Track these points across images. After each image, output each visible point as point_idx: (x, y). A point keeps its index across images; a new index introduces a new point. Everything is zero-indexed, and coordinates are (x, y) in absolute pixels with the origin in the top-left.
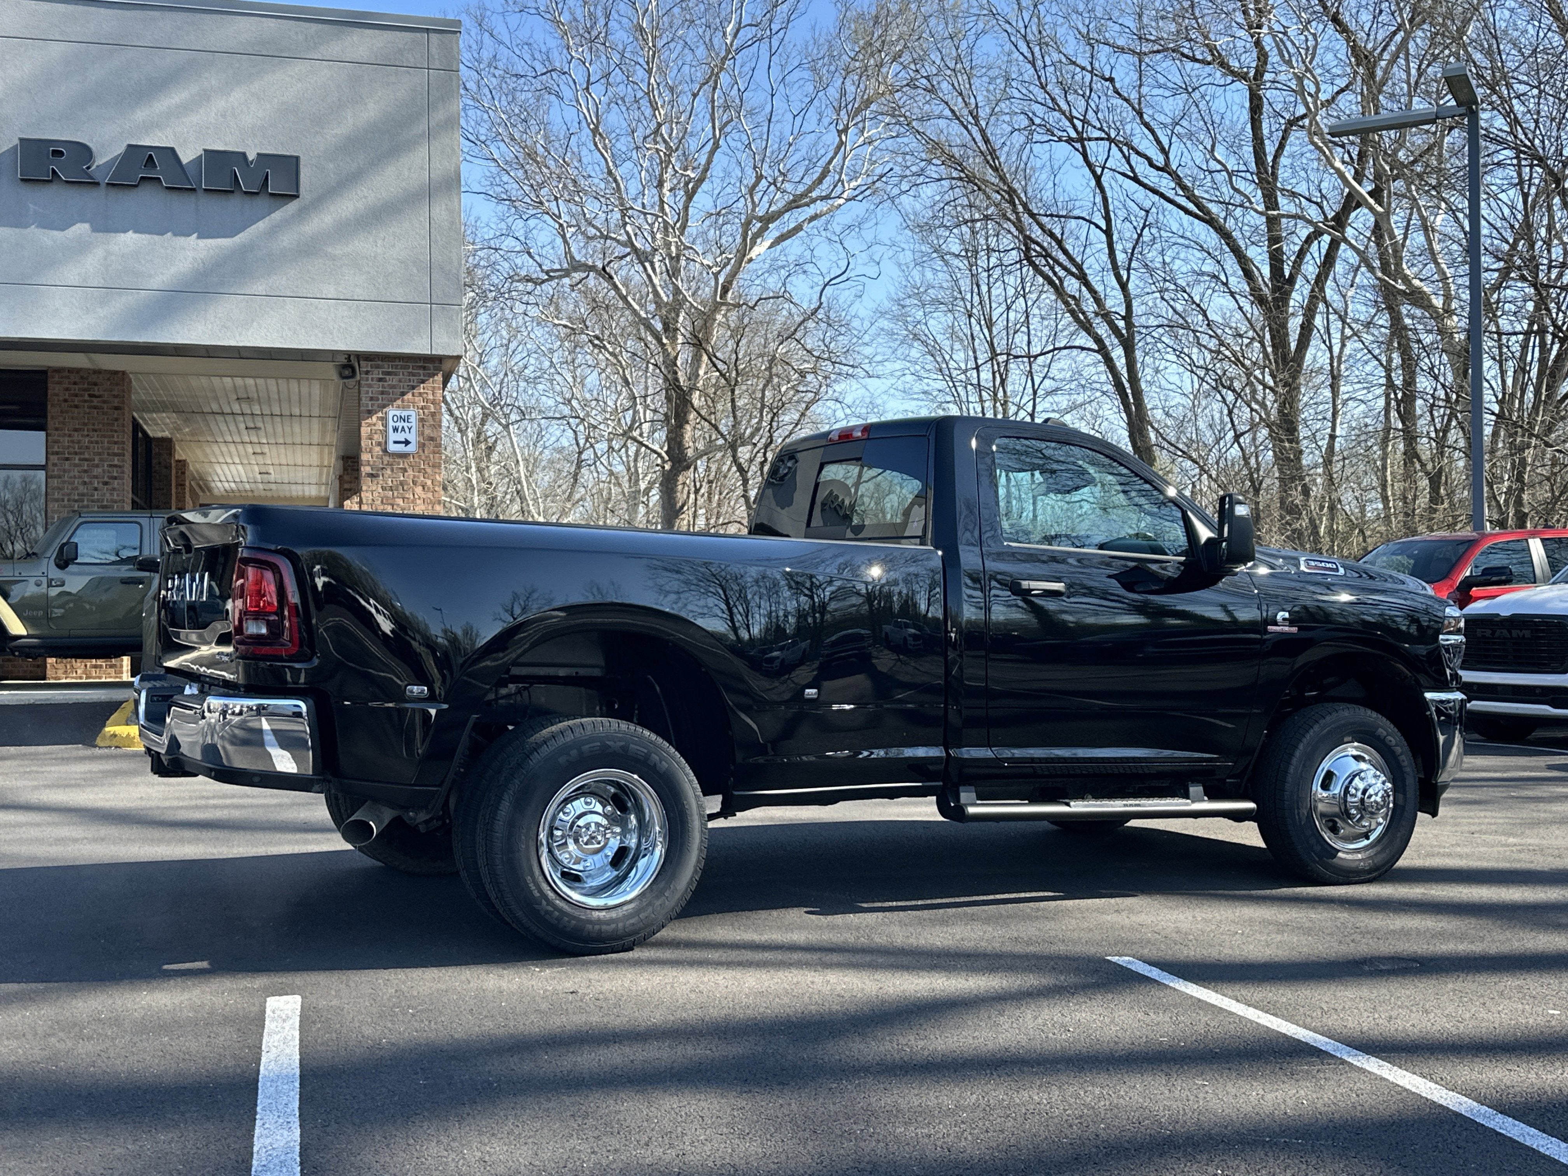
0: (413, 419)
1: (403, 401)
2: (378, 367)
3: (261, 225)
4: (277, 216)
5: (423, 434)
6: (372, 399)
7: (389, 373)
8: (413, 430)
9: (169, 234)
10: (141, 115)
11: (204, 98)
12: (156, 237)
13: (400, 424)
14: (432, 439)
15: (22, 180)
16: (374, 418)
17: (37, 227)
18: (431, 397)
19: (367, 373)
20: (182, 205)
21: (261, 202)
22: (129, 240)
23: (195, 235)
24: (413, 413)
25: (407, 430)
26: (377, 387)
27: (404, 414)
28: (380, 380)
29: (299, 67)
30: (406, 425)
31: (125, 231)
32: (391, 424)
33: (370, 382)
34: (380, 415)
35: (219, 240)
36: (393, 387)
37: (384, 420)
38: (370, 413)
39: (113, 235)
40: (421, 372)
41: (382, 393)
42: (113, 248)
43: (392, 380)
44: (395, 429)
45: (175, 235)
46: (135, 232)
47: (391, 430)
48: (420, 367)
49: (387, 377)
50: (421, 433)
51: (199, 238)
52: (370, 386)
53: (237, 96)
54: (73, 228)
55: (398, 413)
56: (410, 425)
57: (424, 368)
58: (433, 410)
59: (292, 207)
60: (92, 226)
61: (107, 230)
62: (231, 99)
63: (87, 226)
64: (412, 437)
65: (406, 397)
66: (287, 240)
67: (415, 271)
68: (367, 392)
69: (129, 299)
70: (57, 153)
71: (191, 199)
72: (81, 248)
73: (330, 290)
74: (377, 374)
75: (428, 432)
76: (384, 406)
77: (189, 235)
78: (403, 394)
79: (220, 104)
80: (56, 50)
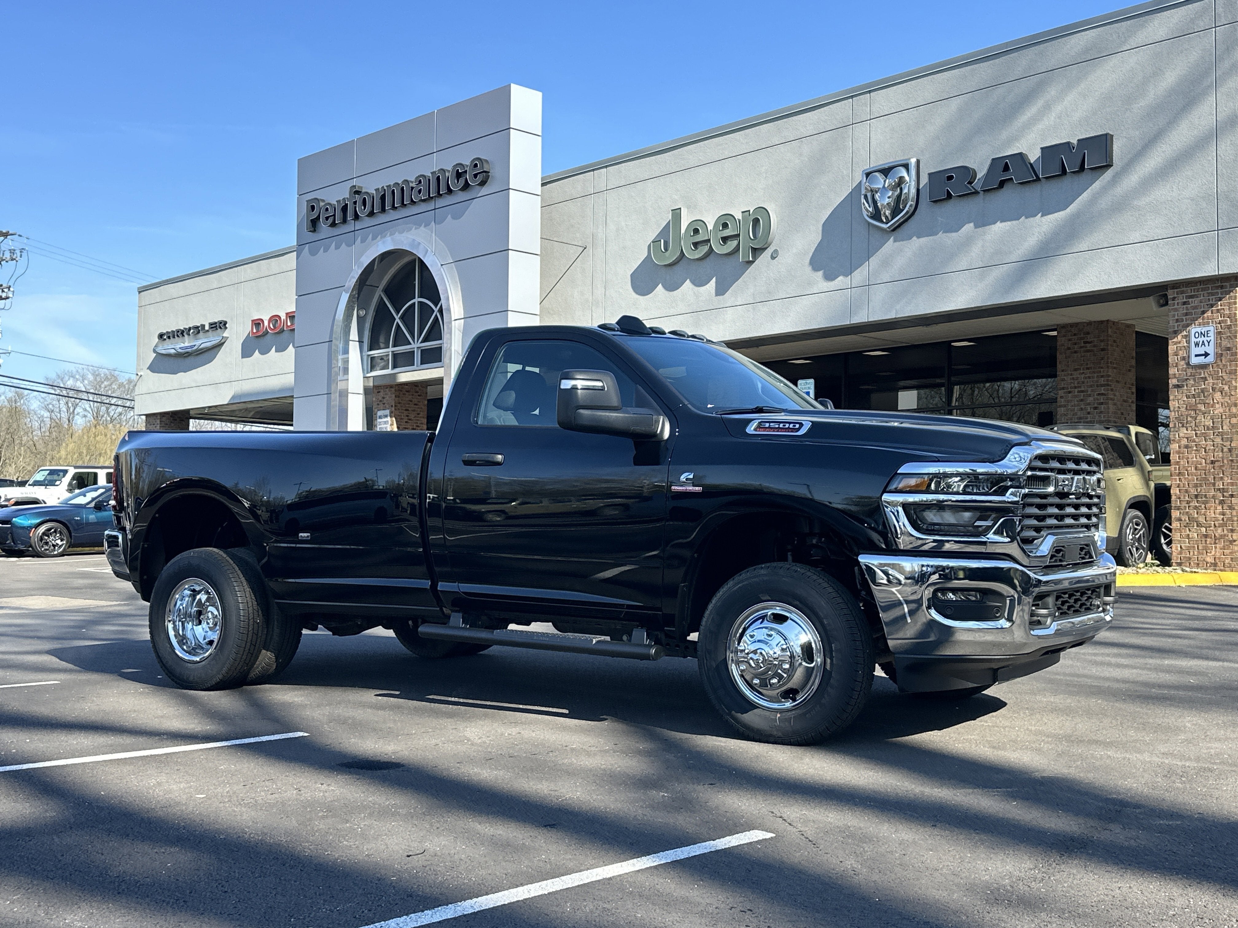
0: (1211, 334)
1: (1203, 319)
2: (1182, 292)
3: (1085, 196)
4: (1097, 185)
5: (1220, 346)
6: (1177, 321)
7: (1191, 297)
8: (1212, 343)
9: (1023, 217)
10: (1005, 135)
11: (1047, 107)
12: (1014, 222)
13: (1200, 340)
14: (1229, 349)
15: (934, 202)
16: (1180, 337)
17: (943, 232)
18: (1227, 312)
19: (1174, 299)
20: (1033, 193)
21: (1085, 177)
22: (999, 227)
23: (1040, 215)
24: (1211, 329)
25: (1206, 343)
26: (1182, 310)
27: (1204, 329)
28: (1184, 303)
29: (1114, 61)
30: (1205, 339)
31: (994, 223)
32: (1193, 340)
33: (1176, 306)
34: (1185, 333)
35: (1056, 214)
36: (1195, 308)
37: (1187, 337)
38: (1176, 333)
39: (988, 227)
40: (1219, 291)
41: (1186, 314)
42: (988, 237)
43: (1195, 302)
44: (1197, 344)
45: (1026, 218)
46: (1001, 222)
47: (1193, 345)
48: (1217, 287)
49: (1190, 300)
50: (1218, 345)
51: (1042, 216)
52: (1176, 310)
53: (1070, 98)
54: (963, 229)
55: (1199, 330)
56: (1209, 339)
57: (1222, 287)
58: (1229, 323)
59: (1108, 174)
60: (975, 225)
61: (984, 225)
62: (1064, 103)
63: (972, 225)
64: (1210, 349)
65: (1205, 315)
66: (1104, 203)
67: (1204, 205)
68: (1174, 316)
69: (996, 273)
70: (950, 178)
71: (1036, 188)
72: (969, 241)
73: (1135, 236)
74: (1181, 299)
75: (1225, 343)
76: (1188, 326)
77: (1036, 216)
78: (1203, 312)
79: (1058, 108)
80: (955, 104)
